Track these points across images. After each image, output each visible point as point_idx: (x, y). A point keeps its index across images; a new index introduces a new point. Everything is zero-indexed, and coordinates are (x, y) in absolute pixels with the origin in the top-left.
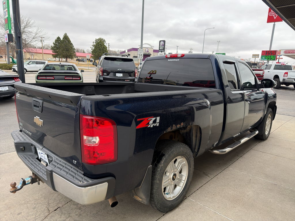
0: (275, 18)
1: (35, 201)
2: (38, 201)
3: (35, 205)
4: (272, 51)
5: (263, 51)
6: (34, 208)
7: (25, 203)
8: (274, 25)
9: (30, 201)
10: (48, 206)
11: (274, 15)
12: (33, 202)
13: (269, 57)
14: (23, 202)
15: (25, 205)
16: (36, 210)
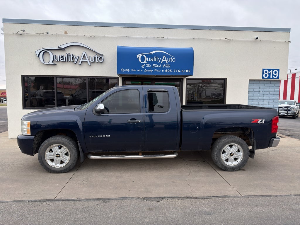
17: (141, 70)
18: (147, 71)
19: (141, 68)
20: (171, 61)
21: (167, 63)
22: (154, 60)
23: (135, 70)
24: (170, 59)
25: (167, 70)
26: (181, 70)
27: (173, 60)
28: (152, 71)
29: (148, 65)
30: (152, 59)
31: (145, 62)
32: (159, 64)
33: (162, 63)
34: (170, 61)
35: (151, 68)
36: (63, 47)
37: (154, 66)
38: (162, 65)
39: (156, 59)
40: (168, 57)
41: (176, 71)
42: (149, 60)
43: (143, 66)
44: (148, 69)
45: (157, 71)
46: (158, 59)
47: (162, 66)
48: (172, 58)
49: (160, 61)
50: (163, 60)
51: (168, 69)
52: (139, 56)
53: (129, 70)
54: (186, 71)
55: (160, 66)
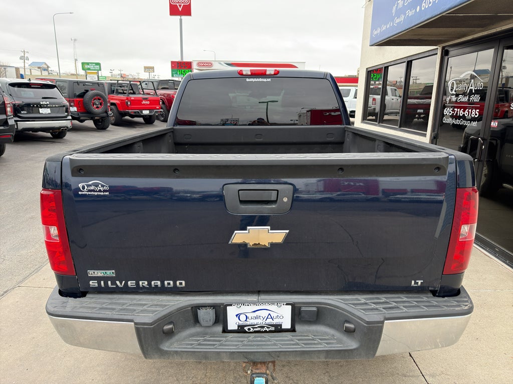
0: (180, 9)
4: (184, 62)
5: (173, 63)
8: (181, 20)
11: (178, 4)
13: (184, 72)
17: (390, 24)
18: (397, 21)
23: (385, 27)
25: (425, 3)
28: (403, 18)
37: (407, 2)
45: (410, 14)
53: (379, 30)
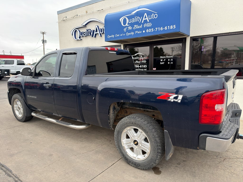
1: (226, 170)
2: (224, 168)
3: (229, 168)
6: (231, 167)
7: (234, 174)
9: (229, 172)
10: (222, 161)
12: (228, 170)
14: (234, 175)
15: (235, 172)
16: (231, 165)
17: (123, 34)
18: (128, 34)
19: (124, 32)
20: (153, 18)
21: (148, 21)
22: (135, 21)
23: (118, 35)
24: (152, 16)
25: (148, 30)
26: (164, 27)
27: (154, 16)
28: (133, 33)
29: (129, 27)
30: (133, 19)
31: (127, 25)
32: (139, 25)
33: (142, 22)
34: (151, 18)
35: (133, 30)
36: (84, 24)
37: (135, 28)
38: (143, 24)
39: (137, 18)
40: (149, 14)
41: (158, 29)
42: (131, 22)
43: (125, 30)
44: (129, 31)
45: (138, 32)
46: (139, 18)
47: (143, 26)
48: (154, 14)
49: (140, 20)
50: (144, 19)
51: (149, 28)
52: (121, 20)
53: (113, 36)
54: (170, 27)
55: (141, 27)
